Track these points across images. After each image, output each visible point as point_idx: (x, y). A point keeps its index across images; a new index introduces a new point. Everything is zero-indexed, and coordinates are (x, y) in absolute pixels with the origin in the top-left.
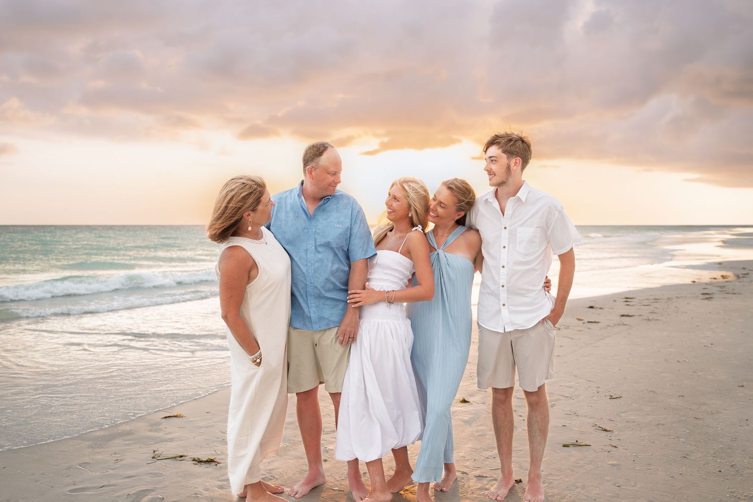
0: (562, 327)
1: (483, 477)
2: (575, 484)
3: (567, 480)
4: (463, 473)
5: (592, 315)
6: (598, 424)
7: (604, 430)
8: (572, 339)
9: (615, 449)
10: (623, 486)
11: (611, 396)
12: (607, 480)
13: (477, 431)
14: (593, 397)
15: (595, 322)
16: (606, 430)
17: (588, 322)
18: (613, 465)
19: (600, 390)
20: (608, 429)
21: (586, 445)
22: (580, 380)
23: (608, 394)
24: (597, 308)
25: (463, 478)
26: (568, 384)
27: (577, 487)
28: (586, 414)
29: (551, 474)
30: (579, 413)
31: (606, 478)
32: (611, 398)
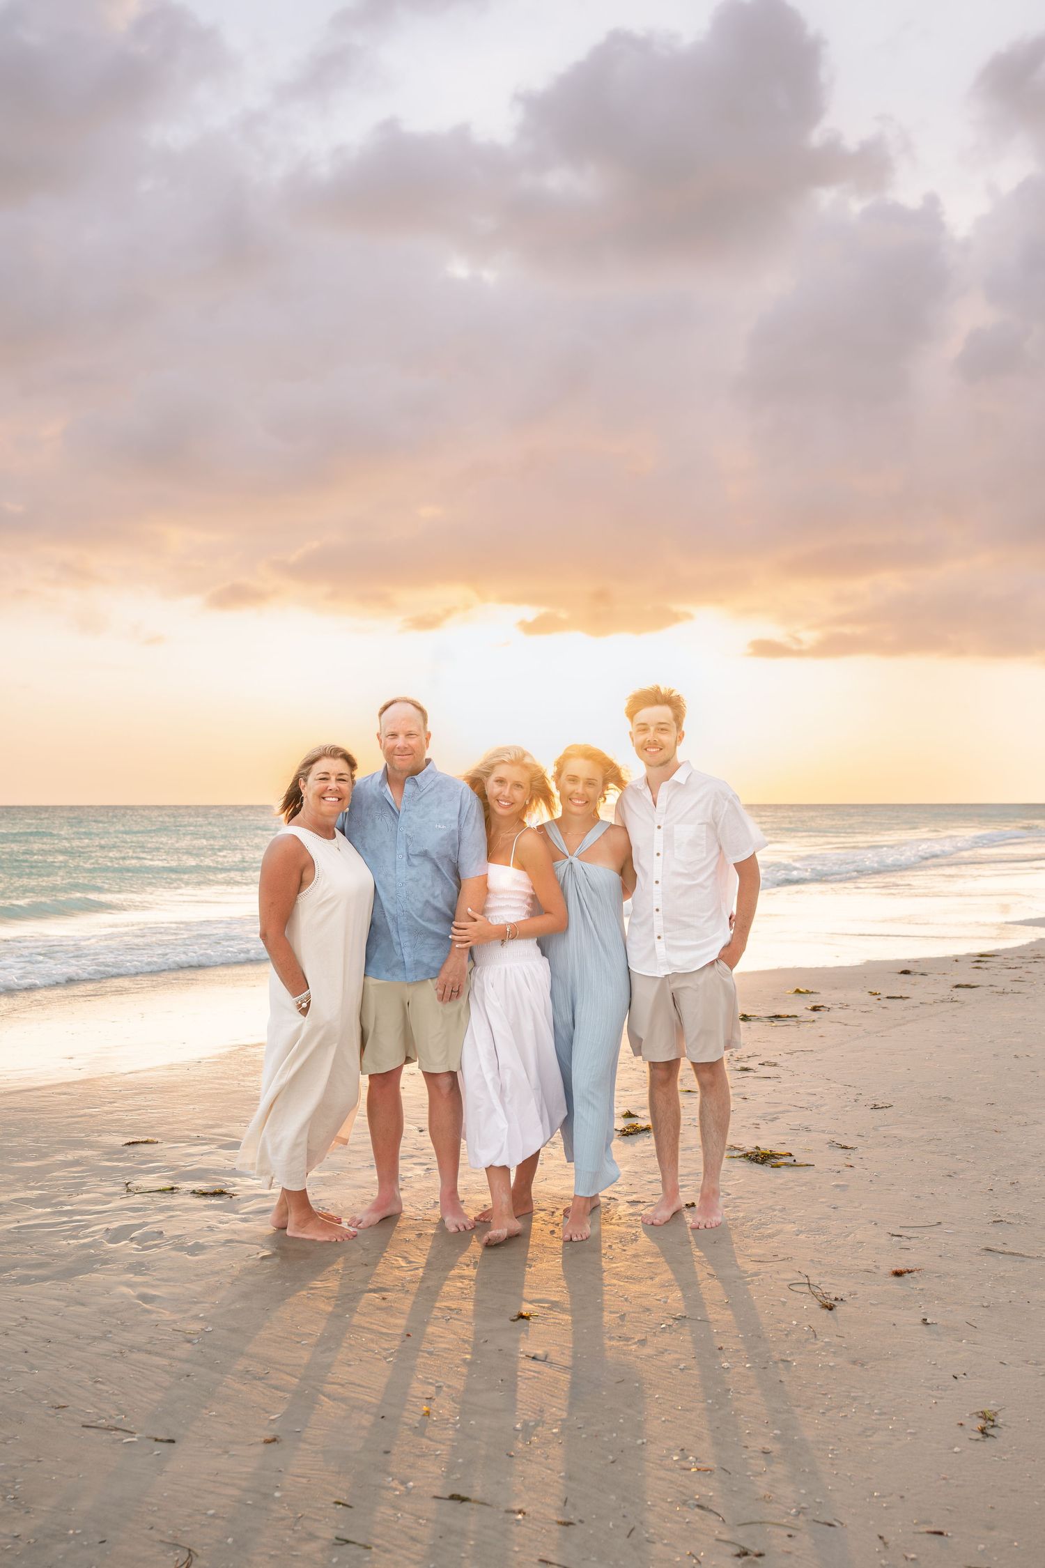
0: (834, 1006)
1: (640, 1202)
2: (773, 1207)
3: (762, 1203)
4: (610, 1199)
5: (901, 986)
6: (837, 1141)
7: (843, 1148)
8: (846, 1025)
9: (850, 1169)
10: (841, 1207)
11: (875, 1105)
12: (821, 1202)
13: (643, 1152)
14: (846, 1106)
15: (901, 997)
16: (845, 1148)
17: (888, 998)
18: (837, 1186)
19: (860, 1097)
20: (850, 1146)
21: (807, 1165)
22: (833, 1085)
23: (873, 1103)
24: (916, 973)
25: (609, 1204)
26: (810, 1091)
27: (774, 1210)
28: (824, 1129)
29: (741, 1198)
30: (811, 1127)
31: (821, 1200)
32: (875, 1107)
